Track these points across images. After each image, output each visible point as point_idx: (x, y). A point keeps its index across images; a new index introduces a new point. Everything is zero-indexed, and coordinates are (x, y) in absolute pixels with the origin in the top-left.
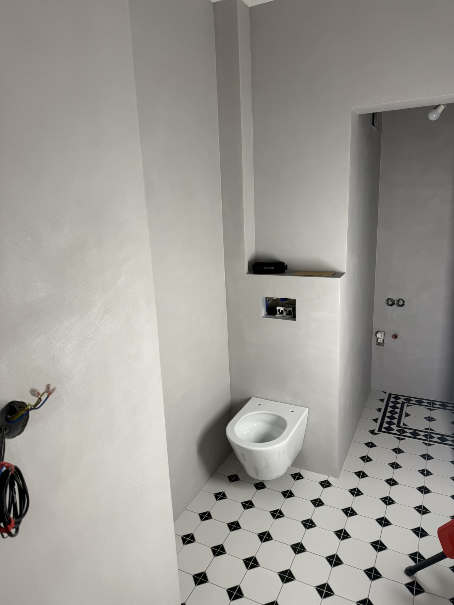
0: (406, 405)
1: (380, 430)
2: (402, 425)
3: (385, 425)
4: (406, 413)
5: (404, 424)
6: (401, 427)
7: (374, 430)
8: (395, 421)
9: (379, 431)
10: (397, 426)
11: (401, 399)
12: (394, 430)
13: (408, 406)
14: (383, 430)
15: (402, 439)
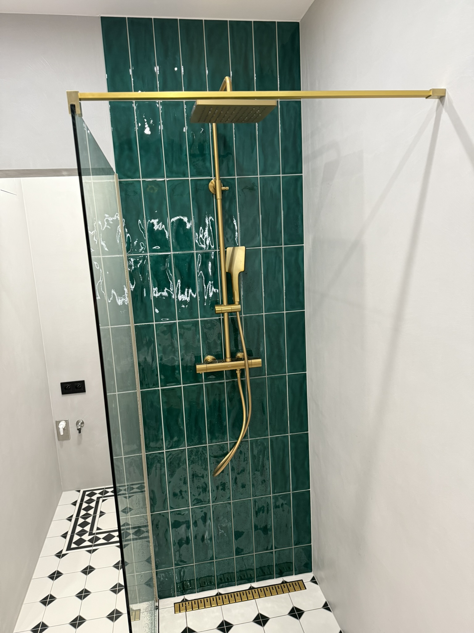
0: (101, 500)
1: (69, 548)
2: (95, 531)
3: (76, 538)
4: (101, 512)
5: (98, 529)
6: (94, 534)
7: (61, 551)
8: (87, 528)
9: (67, 550)
10: (89, 535)
11: (96, 494)
12: (85, 541)
13: (103, 501)
14: (73, 546)
15: (94, 550)
